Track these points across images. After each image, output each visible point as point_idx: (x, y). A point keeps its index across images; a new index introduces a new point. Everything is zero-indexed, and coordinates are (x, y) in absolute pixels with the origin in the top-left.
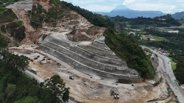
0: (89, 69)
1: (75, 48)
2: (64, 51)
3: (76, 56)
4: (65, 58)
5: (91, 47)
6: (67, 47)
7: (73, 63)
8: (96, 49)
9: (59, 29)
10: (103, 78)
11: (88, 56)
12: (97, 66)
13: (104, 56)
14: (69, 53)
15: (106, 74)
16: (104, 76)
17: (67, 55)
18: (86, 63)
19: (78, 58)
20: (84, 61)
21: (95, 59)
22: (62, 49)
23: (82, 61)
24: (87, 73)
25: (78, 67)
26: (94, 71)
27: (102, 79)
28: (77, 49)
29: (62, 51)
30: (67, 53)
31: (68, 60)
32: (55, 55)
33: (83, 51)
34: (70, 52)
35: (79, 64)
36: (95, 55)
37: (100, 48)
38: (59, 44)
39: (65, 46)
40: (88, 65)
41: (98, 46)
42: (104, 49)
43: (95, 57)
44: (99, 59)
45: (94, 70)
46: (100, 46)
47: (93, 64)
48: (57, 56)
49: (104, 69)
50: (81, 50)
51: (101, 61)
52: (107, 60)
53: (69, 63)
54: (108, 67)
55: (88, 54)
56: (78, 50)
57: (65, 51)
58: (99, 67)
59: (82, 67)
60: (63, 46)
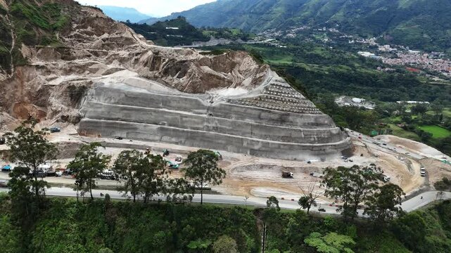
0: (291, 148)
1: (225, 109)
2: (195, 123)
3: (239, 126)
4: (209, 138)
5: (271, 98)
6: (196, 111)
7: (245, 144)
8: (283, 102)
9: (94, 63)
10: (323, 157)
11: (273, 120)
12: (303, 136)
13: (302, 112)
14: (214, 125)
15: (324, 148)
16: (323, 152)
17: (209, 130)
18: (279, 137)
19: (249, 130)
20: (271, 134)
21: (292, 123)
22: (184, 119)
23: (264, 133)
24: (290, 157)
25: (264, 149)
26: (304, 148)
27: (323, 160)
28: (236, 109)
29: (186, 121)
30: (205, 124)
31: (223, 142)
32: (165, 138)
33: (254, 112)
34: (217, 122)
35: (262, 142)
36: (289, 115)
37: (288, 97)
38: (159, 108)
39: (185, 109)
40: (283, 138)
41: (282, 93)
42: (295, 97)
43: (291, 118)
44: (299, 121)
45: (303, 146)
46: (285, 93)
47: (294, 135)
48: (174, 140)
49: (316, 139)
50: (249, 111)
51: (304, 125)
52: (312, 121)
53: (229, 147)
54: (321, 132)
55: (272, 116)
56: (236, 113)
57: (196, 120)
58: (307, 137)
59: (273, 146)
60: (179, 108)
